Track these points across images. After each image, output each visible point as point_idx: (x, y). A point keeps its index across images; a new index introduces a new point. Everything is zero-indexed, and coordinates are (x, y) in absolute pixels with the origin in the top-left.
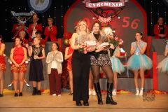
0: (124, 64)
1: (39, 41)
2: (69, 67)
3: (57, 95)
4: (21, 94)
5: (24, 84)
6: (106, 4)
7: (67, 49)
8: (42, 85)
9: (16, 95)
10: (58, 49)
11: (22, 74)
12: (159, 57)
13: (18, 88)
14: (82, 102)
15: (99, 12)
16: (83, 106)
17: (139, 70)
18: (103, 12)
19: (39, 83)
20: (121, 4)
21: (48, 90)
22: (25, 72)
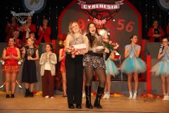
0: (118, 67)
1: (33, 42)
2: (62, 69)
3: (50, 97)
4: (13, 96)
5: (17, 85)
6: (102, 6)
7: (61, 50)
8: (34, 87)
9: (8, 96)
10: (52, 51)
11: (14, 75)
12: (153, 60)
13: (10, 90)
14: (75, 105)
15: (94, 14)
16: (76, 109)
17: (133, 74)
18: (98, 14)
19: (32, 85)
20: (116, 7)
21: (41, 92)
22: (17, 73)
